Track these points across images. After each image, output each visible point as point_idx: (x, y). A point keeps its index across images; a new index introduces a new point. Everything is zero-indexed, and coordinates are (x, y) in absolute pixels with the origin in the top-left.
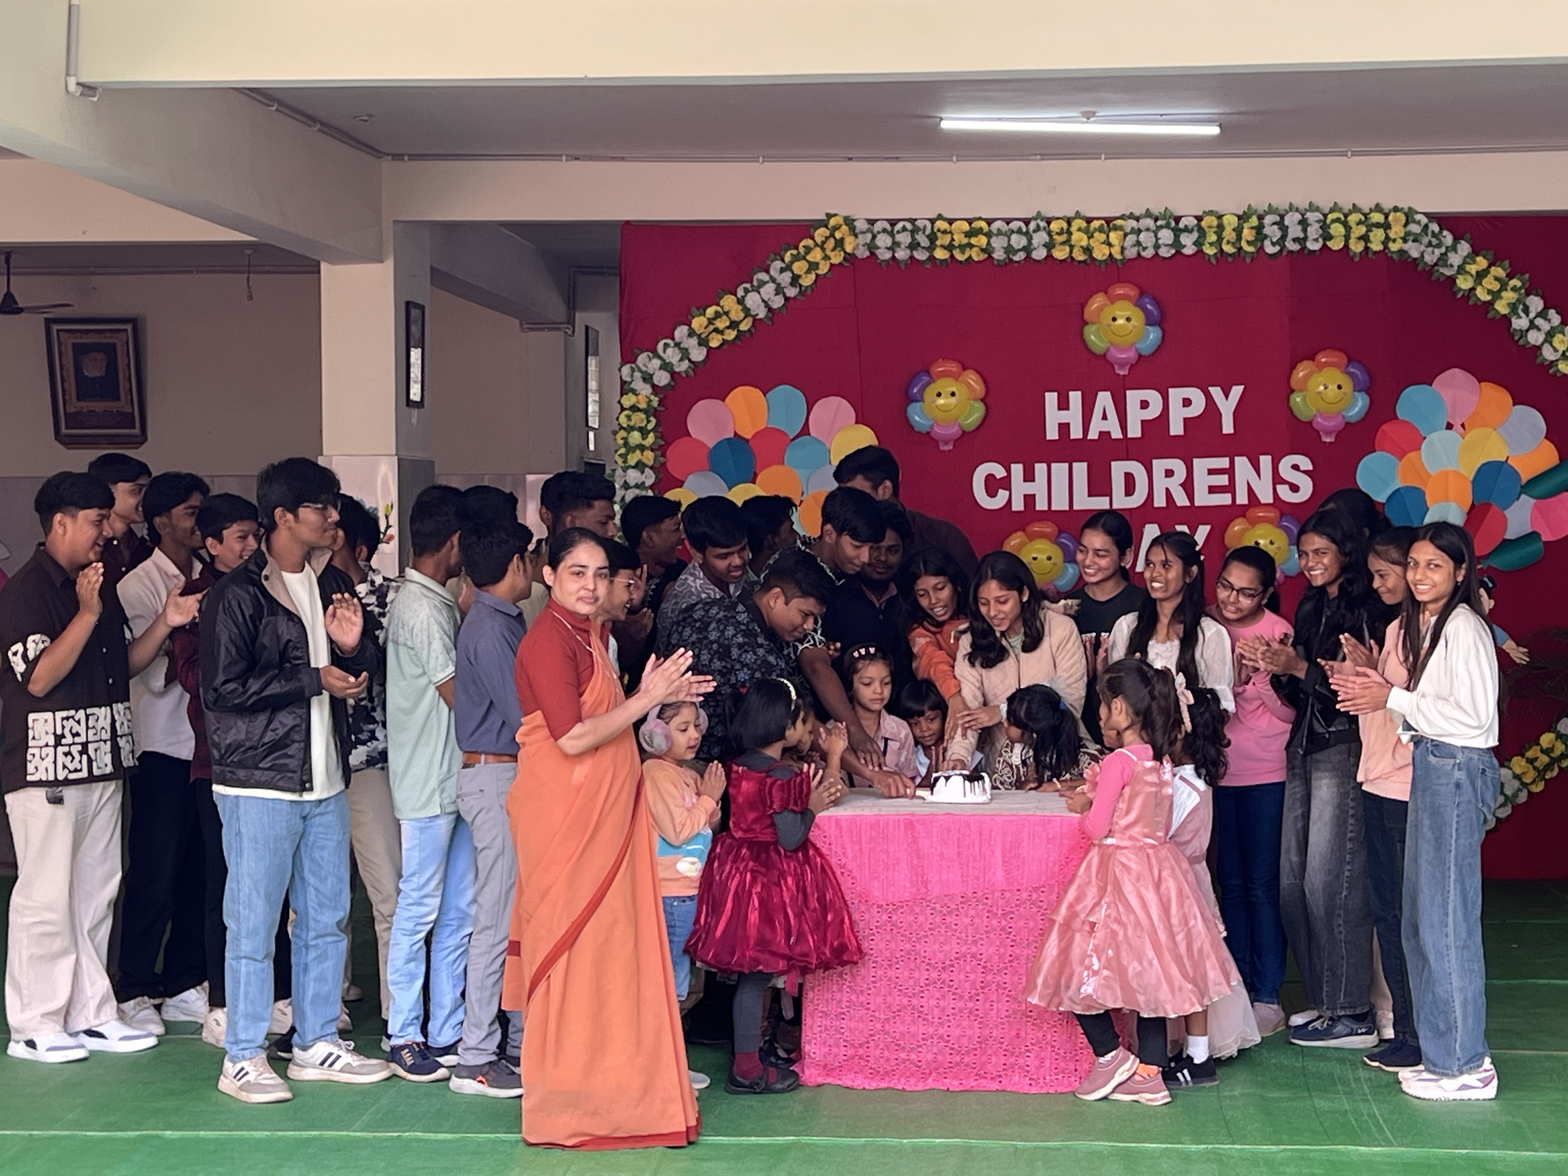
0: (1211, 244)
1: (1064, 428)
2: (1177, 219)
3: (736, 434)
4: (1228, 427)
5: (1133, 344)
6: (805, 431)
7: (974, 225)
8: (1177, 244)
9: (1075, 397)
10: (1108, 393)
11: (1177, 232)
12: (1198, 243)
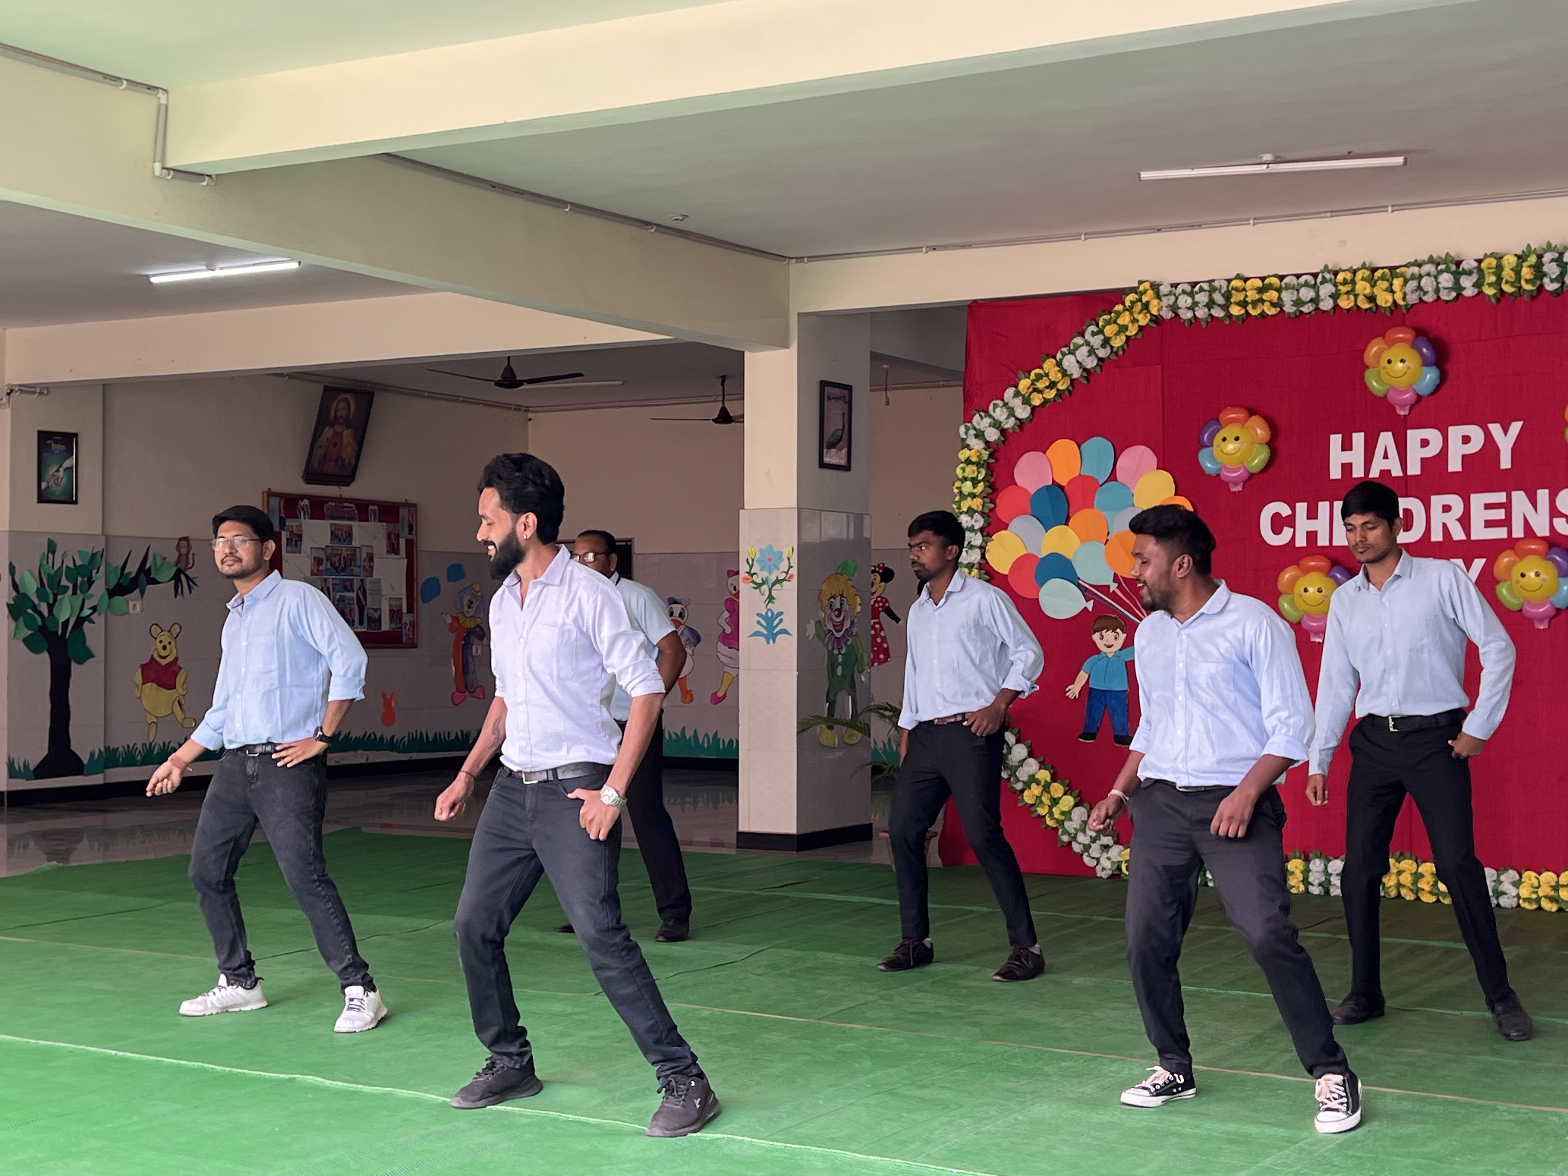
0: (1490, 285)
1: (1347, 468)
2: (1458, 264)
3: (1053, 481)
4: (1506, 462)
5: (1411, 386)
6: (1113, 477)
7: (1266, 282)
8: (1457, 287)
9: (1358, 438)
10: (1390, 433)
11: (1457, 275)
12: (1478, 284)
